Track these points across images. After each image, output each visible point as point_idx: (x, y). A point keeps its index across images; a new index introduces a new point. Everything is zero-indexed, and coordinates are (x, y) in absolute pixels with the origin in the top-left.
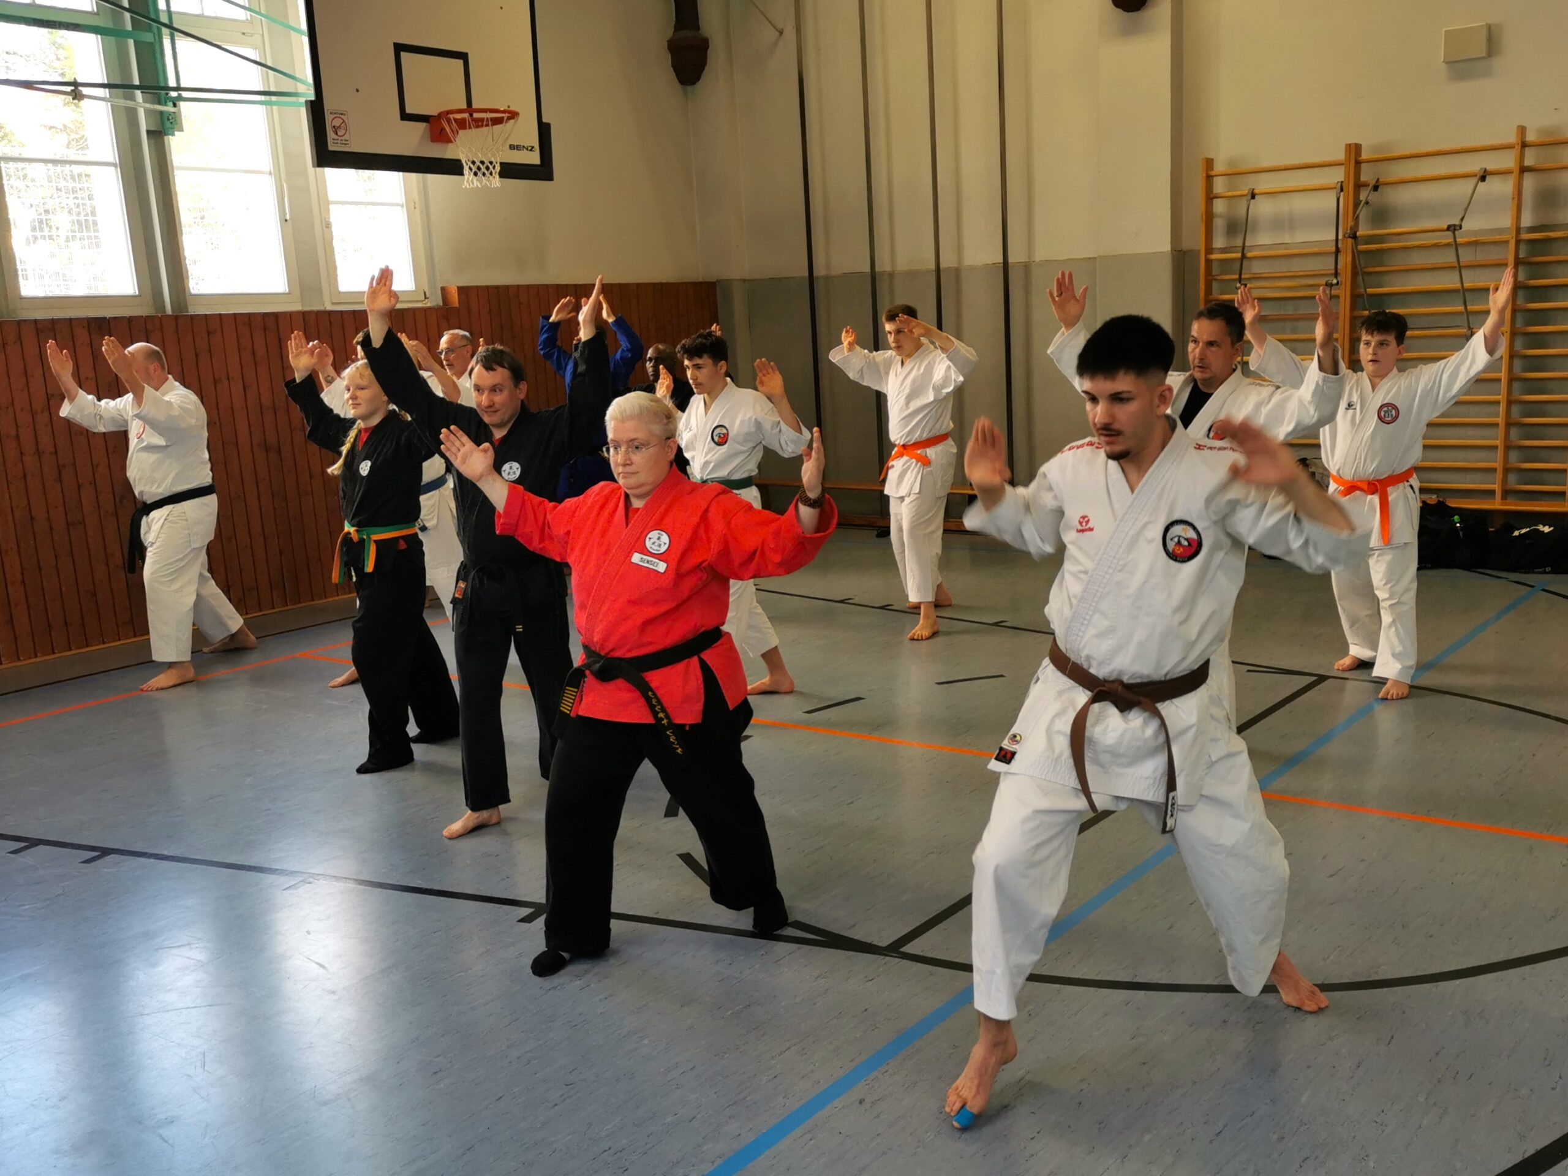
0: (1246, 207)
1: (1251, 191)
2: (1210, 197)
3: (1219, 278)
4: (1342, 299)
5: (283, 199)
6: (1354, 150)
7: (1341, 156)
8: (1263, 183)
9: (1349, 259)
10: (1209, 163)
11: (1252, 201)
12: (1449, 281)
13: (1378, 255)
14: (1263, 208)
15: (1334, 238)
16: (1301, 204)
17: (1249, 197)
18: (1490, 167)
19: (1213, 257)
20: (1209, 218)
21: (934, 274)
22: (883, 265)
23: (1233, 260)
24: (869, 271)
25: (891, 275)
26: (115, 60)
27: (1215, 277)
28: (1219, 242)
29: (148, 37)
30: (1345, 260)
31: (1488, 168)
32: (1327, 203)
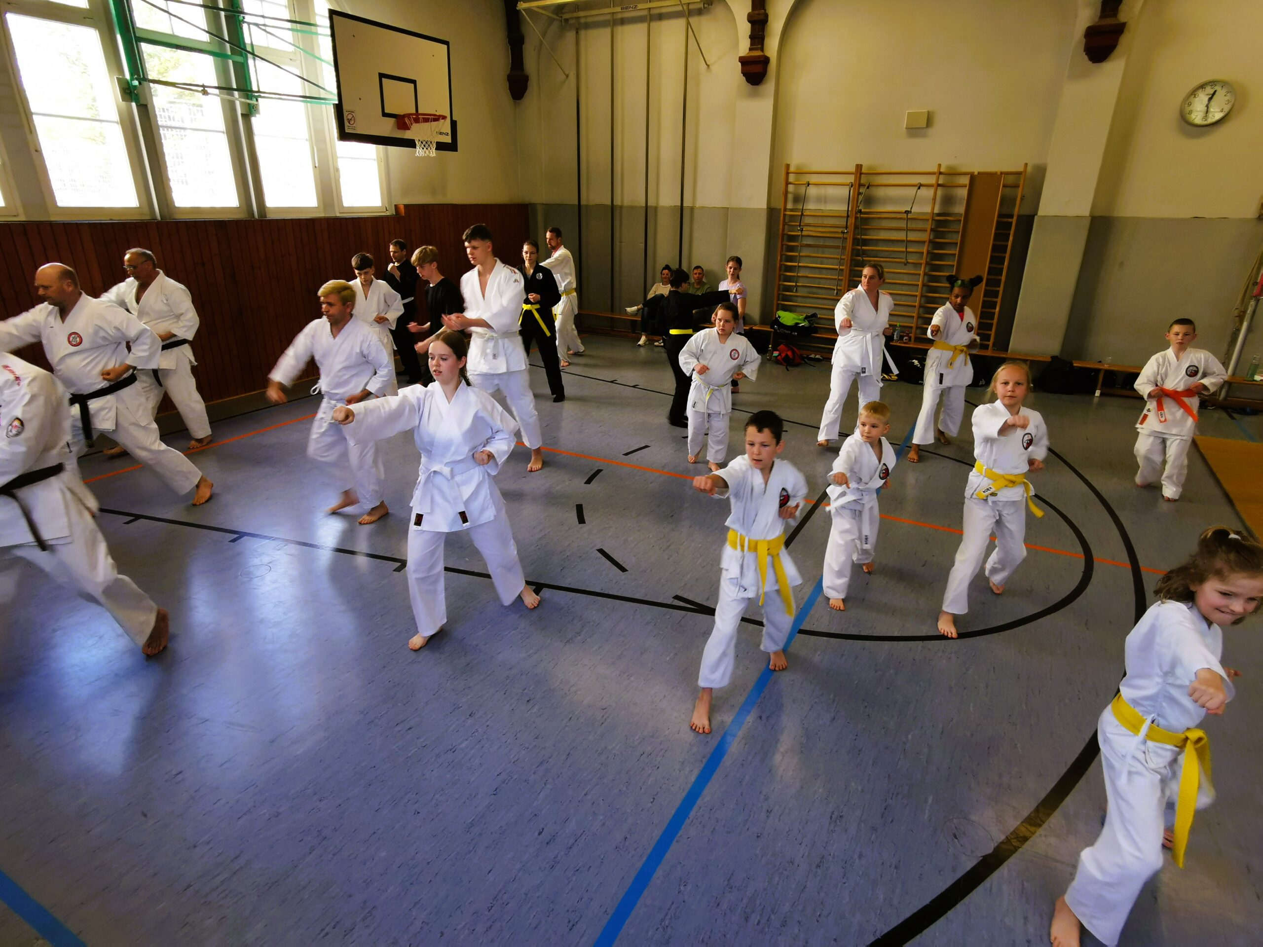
0: (804, 190)
1: (807, 182)
2: (787, 183)
4: (848, 240)
5: (314, 155)
6: (859, 167)
7: (853, 170)
8: (813, 179)
9: (853, 221)
10: (788, 166)
11: (808, 187)
12: (901, 236)
13: (866, 221)
14: (812, 191)
15: (847, 209)
16: (831, 191)
17: (807, 185)
18: (923, 182)
19: (787, 213)
20: (786, 193)
21: (644, 209)
22: (618, 202)
23: (798, 215)
24: (610, 204)
25: (622, 207)
26: (223, 72)
27: (788, 223)
28: (790, 206)
29: (240, 59)
30: (852, 221)
31: (922, 183)
32: (844, 192)
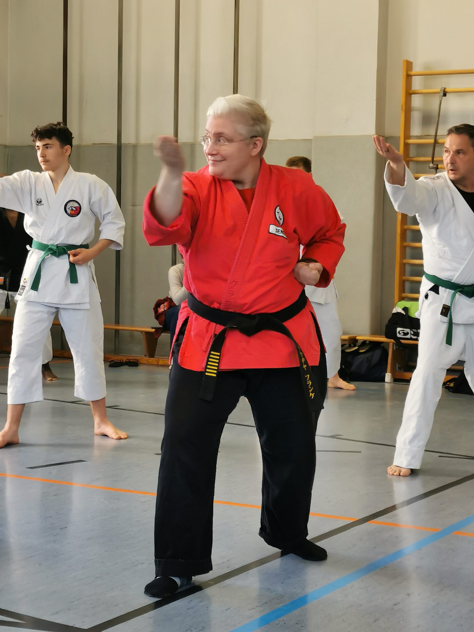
0: (439, 103)
1: (443, 89)
2: (409, 93)
3: (415, 159)
8: (453, 84)
10: (409, 65)
11: (443, 97)
14: (451, 103)
17: (442, 94)
19: (410, 141)
20: (408, 109)
23: (427, 145)
24: (117, 143)
25: (135, 147)
27: (412, 159)
28: (416, 130)
